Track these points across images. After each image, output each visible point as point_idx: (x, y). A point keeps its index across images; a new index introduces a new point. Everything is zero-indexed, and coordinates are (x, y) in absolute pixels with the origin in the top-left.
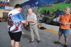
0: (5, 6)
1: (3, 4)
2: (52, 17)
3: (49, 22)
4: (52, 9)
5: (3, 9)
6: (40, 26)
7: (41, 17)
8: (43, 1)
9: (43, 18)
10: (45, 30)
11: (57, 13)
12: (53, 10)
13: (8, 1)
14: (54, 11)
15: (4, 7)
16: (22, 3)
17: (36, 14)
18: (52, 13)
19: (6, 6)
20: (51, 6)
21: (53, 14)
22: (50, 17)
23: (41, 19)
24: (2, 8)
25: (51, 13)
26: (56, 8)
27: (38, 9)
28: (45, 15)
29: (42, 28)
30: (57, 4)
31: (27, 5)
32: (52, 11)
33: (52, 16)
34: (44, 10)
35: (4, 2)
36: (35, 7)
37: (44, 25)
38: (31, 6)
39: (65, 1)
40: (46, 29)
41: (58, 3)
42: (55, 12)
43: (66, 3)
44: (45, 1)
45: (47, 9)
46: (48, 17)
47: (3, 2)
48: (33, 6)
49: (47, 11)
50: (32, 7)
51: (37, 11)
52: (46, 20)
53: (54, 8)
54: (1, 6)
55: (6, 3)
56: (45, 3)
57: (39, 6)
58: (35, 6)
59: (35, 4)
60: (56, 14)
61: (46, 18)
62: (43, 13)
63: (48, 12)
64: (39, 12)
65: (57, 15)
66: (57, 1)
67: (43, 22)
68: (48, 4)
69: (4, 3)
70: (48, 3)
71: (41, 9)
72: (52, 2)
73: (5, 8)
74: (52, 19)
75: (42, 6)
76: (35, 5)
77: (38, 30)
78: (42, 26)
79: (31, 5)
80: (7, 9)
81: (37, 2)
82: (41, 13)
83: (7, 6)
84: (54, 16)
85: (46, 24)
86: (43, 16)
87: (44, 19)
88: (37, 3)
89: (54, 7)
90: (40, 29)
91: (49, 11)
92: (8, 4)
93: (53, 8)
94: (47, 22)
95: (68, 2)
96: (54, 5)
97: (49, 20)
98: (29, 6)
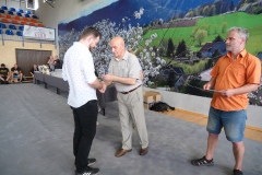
1: (17, 18)
2: (197, 66)
3: (187, 83)
4: (196, 36)
5: (16, 37)
6: (151, 100)
8: (163, 5)
9: (163, 68)
10: (170, 113)
11: (216, 51)
12: (201, 37)
14: (203, 44)
15: (21, 28)
16: (86, 14)
17: (138, 55)
18: (197, 50)
19: (26, 27)
20: (193, 24)
21: (199, 55)
22: (189, 67)
23: (156, 71)
24: (12, 34)
25: (193, 49)
26: (212, 31)
27: (144, 34)
28: (168, 56)
30: (214, 18)
31: (104, 22)
32: (197, 43)
33: (198, 61)
34: (167, 37)
35: (22, 11)
36: (131, 29)
37: (164, 94)
38: (117, 26)
39: (246, 6)
40: (173, 109)
41: (218, 13)
42: (207, 47)
43: (249, 11)
44: (170, 6)
45: (178, 35)
46: (181, 65)
47: (17, 10)
48: (127, 24)
49: (176, 44)
50: (121, 27)
51: (142, 44)
52: (172, 75)
53: (205, 32)
54: (11, 27)
55: (27, 16)
56: (171, 11)
57: (146, 23)
58: (134, 25)
59: (133, 18)
60: (211, 54)
61: (175, 68)
62: (161, 51)
64: (148, 48)
65: (213, 56)
66: (213, 6)
67: (162, 84)
68: (182, 16)
69: (19, 14)
70: (179, 11)
71: (155, 35)
72: (197, 9)
73: (25, 33)
74: (196, 74)
75: (159, 23)
78: (158, 99)
79: (118, 21)
80: (32, 35)
81: (141, 11)
82: (155, 50)
83: (31, 25)
84: (203, 62)
85: (175, 91)
86: (163, 61)
87: (166, 72)
88: (138, 15)
89: (202, 28)
90: (151, 109)
91: (183, 42)
92: (34, 19)
93: (199, 31)
94: (178, 84)
95: (255, 9)
96: (202, 21)
97: (185, 77)
98: (111, 24)
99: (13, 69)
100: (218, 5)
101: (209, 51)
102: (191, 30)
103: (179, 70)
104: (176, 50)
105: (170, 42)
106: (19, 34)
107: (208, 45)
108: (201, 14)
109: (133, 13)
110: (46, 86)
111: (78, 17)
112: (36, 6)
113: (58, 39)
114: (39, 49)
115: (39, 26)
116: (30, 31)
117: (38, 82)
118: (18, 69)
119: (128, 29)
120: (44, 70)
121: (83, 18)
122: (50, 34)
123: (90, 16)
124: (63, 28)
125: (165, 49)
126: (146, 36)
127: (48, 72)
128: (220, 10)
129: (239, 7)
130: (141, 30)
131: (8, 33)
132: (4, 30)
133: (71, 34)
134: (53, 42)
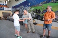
1: (2, 6)
2: (43, 14)
3: (41, 18)
5: (2, 10)
7: (34, 14)
9: (35, 15)
10: (37, 25)
13: (7, 3)
14: (44, 10)
15: (4, 8)
19: (5, 8)
20: (41, 5)
21: (43, 12)
22: (41, 15)
23: (34, 16)
24: (2, 9)
25: (42, 11)
26: (46, 7)
28: (36, 12)
30: (46, 4)
31: (22, 6)
33: (43, 13)
35: (3, 4)
36: (28, 7)
37: (36, 21)
39: (53, 1)
40: (38, 24)
41: (47, 3)
43: (53, 2)
44: (36, 2)
45: (38, 8)
46: (39, 14)
49: (38, 10)
51: (30, 10)
53: (44, 7)
54: (1, 8)
55: (5, 5)
57: (31, 6)
61: (38, 15)
62: (35, 12)
66: (46, 2)
67: (35, 19)
68: (39, 4)
70: (38, 3)
71: (33, 8)
72: (42, 2)
74: (43, 16)
75: (34, 6)
76: (29, 6)
80: (6, 9)
81: (30, 3)
82: (33, 11)
85: (38, 20)
86: (35, 14)
88: (29, 4)
89: (43, 6)
91: (39, 10)
92: (6, 6)
93: (43, 7)
94: (39, 18)
95: (54, 2)
96: (43, 5)
98: (23, 6)
99: (2, 17)
100: (47, 1)
101: (45, 11)
102: (41, 7)
103: (39, 16)
104: (38, 11)
105: (37, 9)
106: (3, 9)
108: (43, 3)
111: (16, 5)
113: (12, 10)
114: (8, 12)
115: (7, 7)
117: (8, 20)
118: (3, 17)
119: (27, 7)
120: (9, 17)
122: (10, 9)
123: (19, 5)
124: (13, 8)
125: (36, 11)
126: (31, 8)
127: (10, 17)
128: (47, 2)
129: (51, 2)
133: (15, 9)
134: (11, 11)
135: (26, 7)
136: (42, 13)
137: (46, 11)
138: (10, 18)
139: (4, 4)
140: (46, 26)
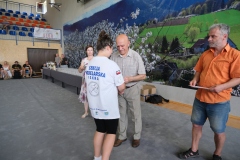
0: (33, 26)
1: (29, 21)
2: (190, 61)
3: (180, 77)
4: (189, 33)
5: (27, 37)
6: (146, 93)
7: (151, 60)
8: (157, 6)
9: (158, 63)
10: (165, 105)
12: (194, 34)
14: (196, 40)
15: (32, 30)
16: (88, 16)
18: (190, 46)
19: (36, 29)
20: (186, 22)
21: (191, 50)
22: (182, 62)
23: (151, 66)
24: (24, 35)
25: (186, 45)
26: (204, 28)
27: (140, 32)
28: (163, 52)
29: (155, 99)
30: (206, 16)
31: (104, 22)
32: (189, 40)
33: (190, 57)
34: (161, 35)
35: (32, 15)
36: (129, 28)
37: (160, 88)
38: (115, 26)
39: (236, 4)
40: (167, 101)
41: (209, 11)
43: (239, 8)
44: (164, 7)
45: (171, 32)
46: (175, 60)
47: (29, 14)
48: (124, 24)
49: (170, 40)
51: (138, 41)
52: (166, 70)
53: (197, 29)
54: (23, 29)
55: (37, 19)
56: (165, 11)
57: (142, 22)
58: (131, 24)
59: (130, 19)
60: (203, 49)
61: (169, 64)
62: (156, 48)
63: (176, 44)
64: (144, 45)
66: (205, 5)
67: (157, 78)
68: (175, 15)
69: (30, 18)
70: (173, 11)
71: (151, 34)
72: (189, 8)
73: (35, 34)
74: (189, 69)
75: (154, 22)
76: (131, 22)
77: (142, 105)
78: (154, 92)
79: (116, 21)
80: (41, 36)
81: (138, 12)
83: (40, 27)
84: (195, 58)
85: (169, 84)
86: (158, 57)
87: (161, 67)
88: (135, 15)
89: (194, 26)
90: (147, 100)
91: (177, 39)
92: (43, 22)
93: (192, 29)
94: (172, 78)
96: (194, 19)
97: (179, 72)
98: (110, 24)
100: (209, 4)
101: (202, 47)
102: (184, 28)
103: (173, 65)
104: (169, 47)
105: (165, 39)
106: (30, 35)
107: (200, 41)
108: (193, 13)
109: (129, 14)
110: (53, 80)
111: (81, 18)
112: (45, 11)
113: (63, 39)
114: (47, 47)
115: (47, 27)
116: (39, 32)
117: (46, 77)
119: (125, 28)
120: (51, 66)
121: (85, 19)
122: (56, 34)
124: (68, 29)
125: (160, 46)
126: (142, 34)
127: (54, 68)
128: (211, 8)
129: (229, 5)
130: (137, 29)
131: (21, 34)
132: (18, 32)
133: (74, 34)
134: (59, 41)
135: (119, 26)
136: (185, 55)
137: (205, 45)
138: (56, 72)
139: (36, 12)
140: (206, 111)
